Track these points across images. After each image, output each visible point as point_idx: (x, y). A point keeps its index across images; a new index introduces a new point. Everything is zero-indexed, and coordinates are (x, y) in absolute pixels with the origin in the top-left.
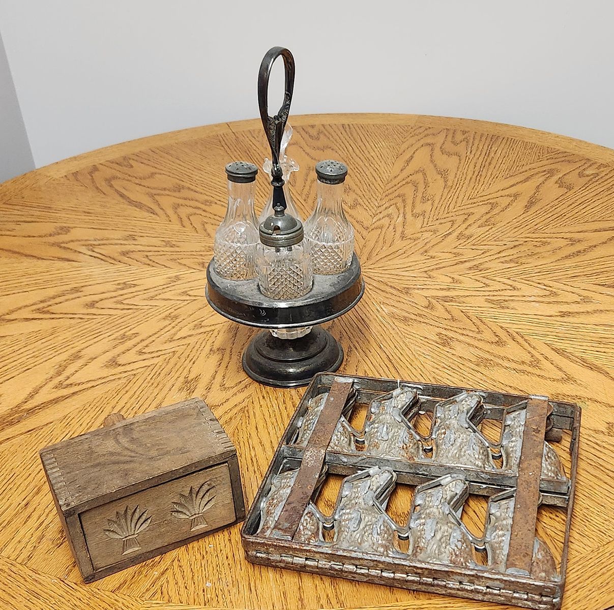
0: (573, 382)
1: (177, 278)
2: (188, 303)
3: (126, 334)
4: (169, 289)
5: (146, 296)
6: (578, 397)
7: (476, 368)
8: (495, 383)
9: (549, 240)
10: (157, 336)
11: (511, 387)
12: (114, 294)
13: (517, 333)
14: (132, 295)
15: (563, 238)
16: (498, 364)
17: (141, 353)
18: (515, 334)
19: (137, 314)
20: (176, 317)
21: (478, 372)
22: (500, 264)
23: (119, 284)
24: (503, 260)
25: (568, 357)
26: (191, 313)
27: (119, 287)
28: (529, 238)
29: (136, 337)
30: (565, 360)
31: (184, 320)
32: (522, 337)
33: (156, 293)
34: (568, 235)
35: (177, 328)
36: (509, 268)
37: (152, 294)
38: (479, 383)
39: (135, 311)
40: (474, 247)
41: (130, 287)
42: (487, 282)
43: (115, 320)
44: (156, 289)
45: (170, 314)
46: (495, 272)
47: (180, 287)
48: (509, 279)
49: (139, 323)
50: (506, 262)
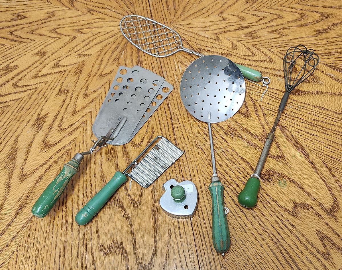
0: (283, 160)
1: (53, 14)
2: (55, 41)
3: (10, 65)
4: (46, 24)
5: (29, 29)
6: (283, 175)
7: (225, 136)
8: (233, 153)
9: (307, 13)
10: (28, 70)
11: (242, 158)
12: (9, 24)
13: (260, 106)
14: (20, 27)
15: (317, 12)
16: (240, 135)
17: (15, 86)
18: (258, 107)
19: (20, 46)
20: (44, 54)
21: (225, 140)
22: (268, 34)
23: (14, 14)
24: (270, 29)
25: (286, 136)
26: (54, 51)
27: (14, 17)
28: (294, 8)
29: (15, 69)
30: (284, 137)
31: (49, 57)
32: (262, 111)
33: (37, 27)
34: (321, 10)
35: (42, 65)
36: (273, 38)
37: (33, 28)
38: (223, 151)
39: (19, 43)
40: (255, 13)
41: (21, 19)
42: (255, 51)
43: (5, 50)
44: (37, 23)
45: (41, 50)
46: (262, 42)
47: (53, 23)
48: (270, 50)
49: (20, 56)
50: (272, 32)
